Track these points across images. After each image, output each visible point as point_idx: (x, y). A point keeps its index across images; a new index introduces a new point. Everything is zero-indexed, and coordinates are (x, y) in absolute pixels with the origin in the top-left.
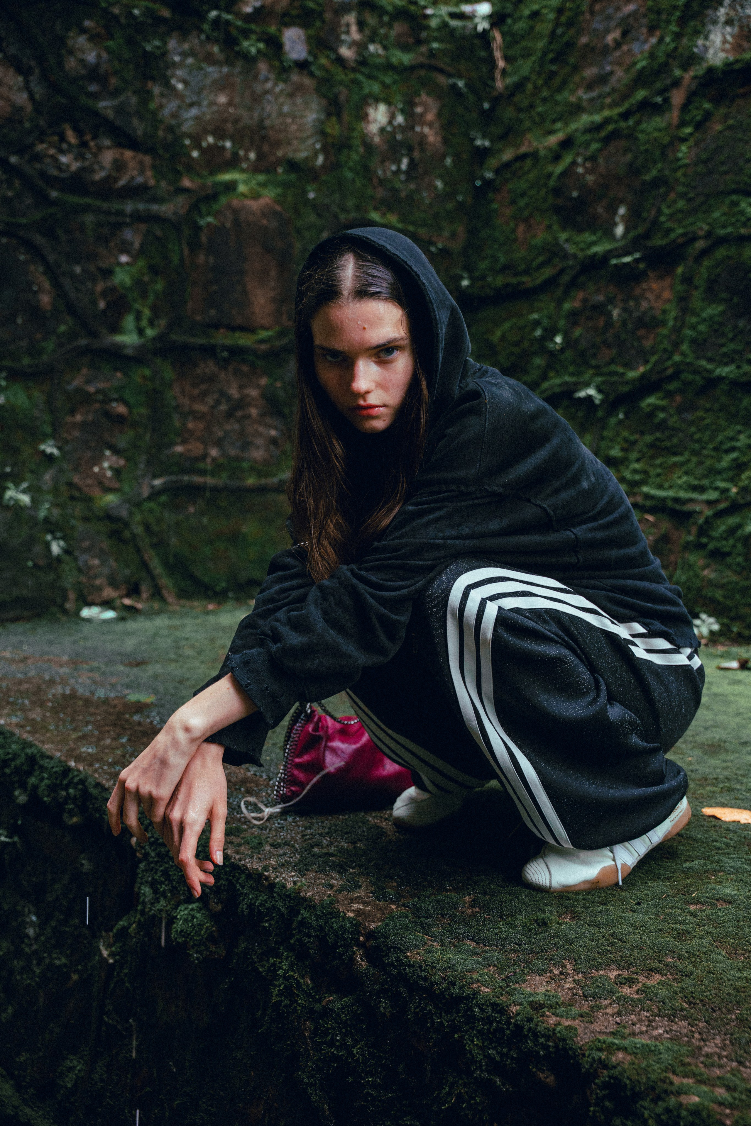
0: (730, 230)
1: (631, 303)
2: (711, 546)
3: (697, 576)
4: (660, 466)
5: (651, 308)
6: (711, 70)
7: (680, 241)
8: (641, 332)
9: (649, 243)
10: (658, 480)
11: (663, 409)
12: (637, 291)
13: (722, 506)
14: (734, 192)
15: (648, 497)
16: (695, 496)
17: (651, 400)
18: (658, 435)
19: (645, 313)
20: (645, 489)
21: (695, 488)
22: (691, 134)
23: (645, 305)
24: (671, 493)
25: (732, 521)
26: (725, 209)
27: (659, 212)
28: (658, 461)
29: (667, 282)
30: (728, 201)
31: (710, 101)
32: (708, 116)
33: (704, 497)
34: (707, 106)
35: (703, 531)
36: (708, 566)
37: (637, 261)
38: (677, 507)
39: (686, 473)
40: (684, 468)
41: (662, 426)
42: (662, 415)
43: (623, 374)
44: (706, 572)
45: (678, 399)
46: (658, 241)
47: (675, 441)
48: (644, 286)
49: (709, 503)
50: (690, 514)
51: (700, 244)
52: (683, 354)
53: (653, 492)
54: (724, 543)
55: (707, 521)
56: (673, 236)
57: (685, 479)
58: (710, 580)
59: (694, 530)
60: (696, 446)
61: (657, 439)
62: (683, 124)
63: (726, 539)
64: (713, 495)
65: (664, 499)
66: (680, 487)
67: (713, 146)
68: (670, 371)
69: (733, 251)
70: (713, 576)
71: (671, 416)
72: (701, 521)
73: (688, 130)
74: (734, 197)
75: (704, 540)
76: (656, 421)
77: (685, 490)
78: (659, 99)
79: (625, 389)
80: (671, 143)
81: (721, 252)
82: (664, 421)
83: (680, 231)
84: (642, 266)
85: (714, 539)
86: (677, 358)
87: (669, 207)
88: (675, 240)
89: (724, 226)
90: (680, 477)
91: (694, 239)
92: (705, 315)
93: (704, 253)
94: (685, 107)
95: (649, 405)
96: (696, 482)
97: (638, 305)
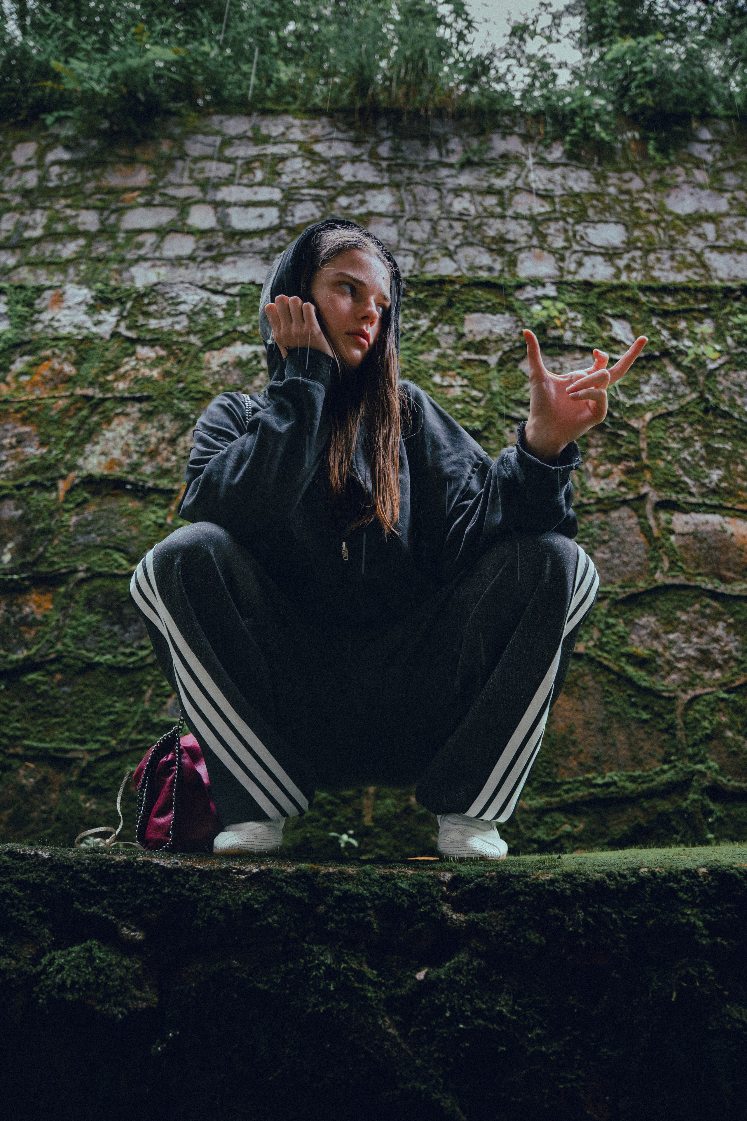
0: (106, 569)
1: (15, 608)
2: (92, 784)
3: (80, 807)
4: (42, 724)
5: (32, 613)
6: (90, 476)
7: (63, 571)
8: (23, 629)
9: (35, 569)
10: (40, 735)
11: (44, 683)
12: (20, 601)
13: (103, 753)
14: (108, 547)
15: (28, 748)
16: (77, 746)
17: (33, 676)
18: (40, 701)
19: (27, 616)
20: (26, 742)
21: (76, 741)
22: (72, 509)
23: (27, 610)
24: (54, 745)
25: (111, 765)
26: (101, 556)
27: (46, 550)
28: (40, 721)
29: (49, 596)
30: (103, 552)
31: (89, 492)
32: (85, 501)
33: (86, 747)
34: (86, 495)
35: (84, 772)
36: (89, 800)
37: (23, 579)
38: (60, 755)
39: (68, 730)
40: (65, 727)
41: (43, 695)
42: (43, 688)
43: (6, 657)
44: (88, 805)
45: (59, 677)
46: (43, 568)
47: (57, 706)
48: (28, 597)
49: (90, 751)
50: (73, 760)
51: (81, 575)
52: (64, 645)
53: (35, 744)
54: (104, 781)
55: (89, 764)
56: (56, 567)
57: (67, 734)
58: (92, 811)
59: (76, 772)
60: (78, 710)
61: (39, 705)
62: (66, 501)
63: (107, 778)
64: (95, 746)
65: (46, 749)
66: (62, 740)
67: (90, 518)
68: (53, 656)
69: (107, 583)
70: (94, 807)
71: (52, 688)
72: (84, 764)
73: (71, 506)
74: (108, 551)
75: (86, 780)
76: (38, 691)
77: (68, 742)
78: (48, 484)
79: (9, 667)
80: (57, 510)
81: (97, 582)
82: (46, 691)
83: (63, 565)
84: (27, 583)
85: (95, 778)
86: (59, 647)
87: (54, 548)
88: (59, 569)
89: (100, 566)
90: (61, 733)
91: (76, 571)
92: (84, 621)
93: (83, 581)
94: (70, 491)
95: (31, 680)
96: (79, 736)
97: (21, 610)
